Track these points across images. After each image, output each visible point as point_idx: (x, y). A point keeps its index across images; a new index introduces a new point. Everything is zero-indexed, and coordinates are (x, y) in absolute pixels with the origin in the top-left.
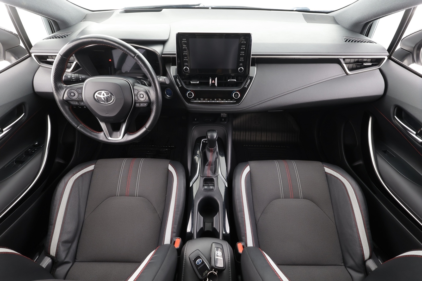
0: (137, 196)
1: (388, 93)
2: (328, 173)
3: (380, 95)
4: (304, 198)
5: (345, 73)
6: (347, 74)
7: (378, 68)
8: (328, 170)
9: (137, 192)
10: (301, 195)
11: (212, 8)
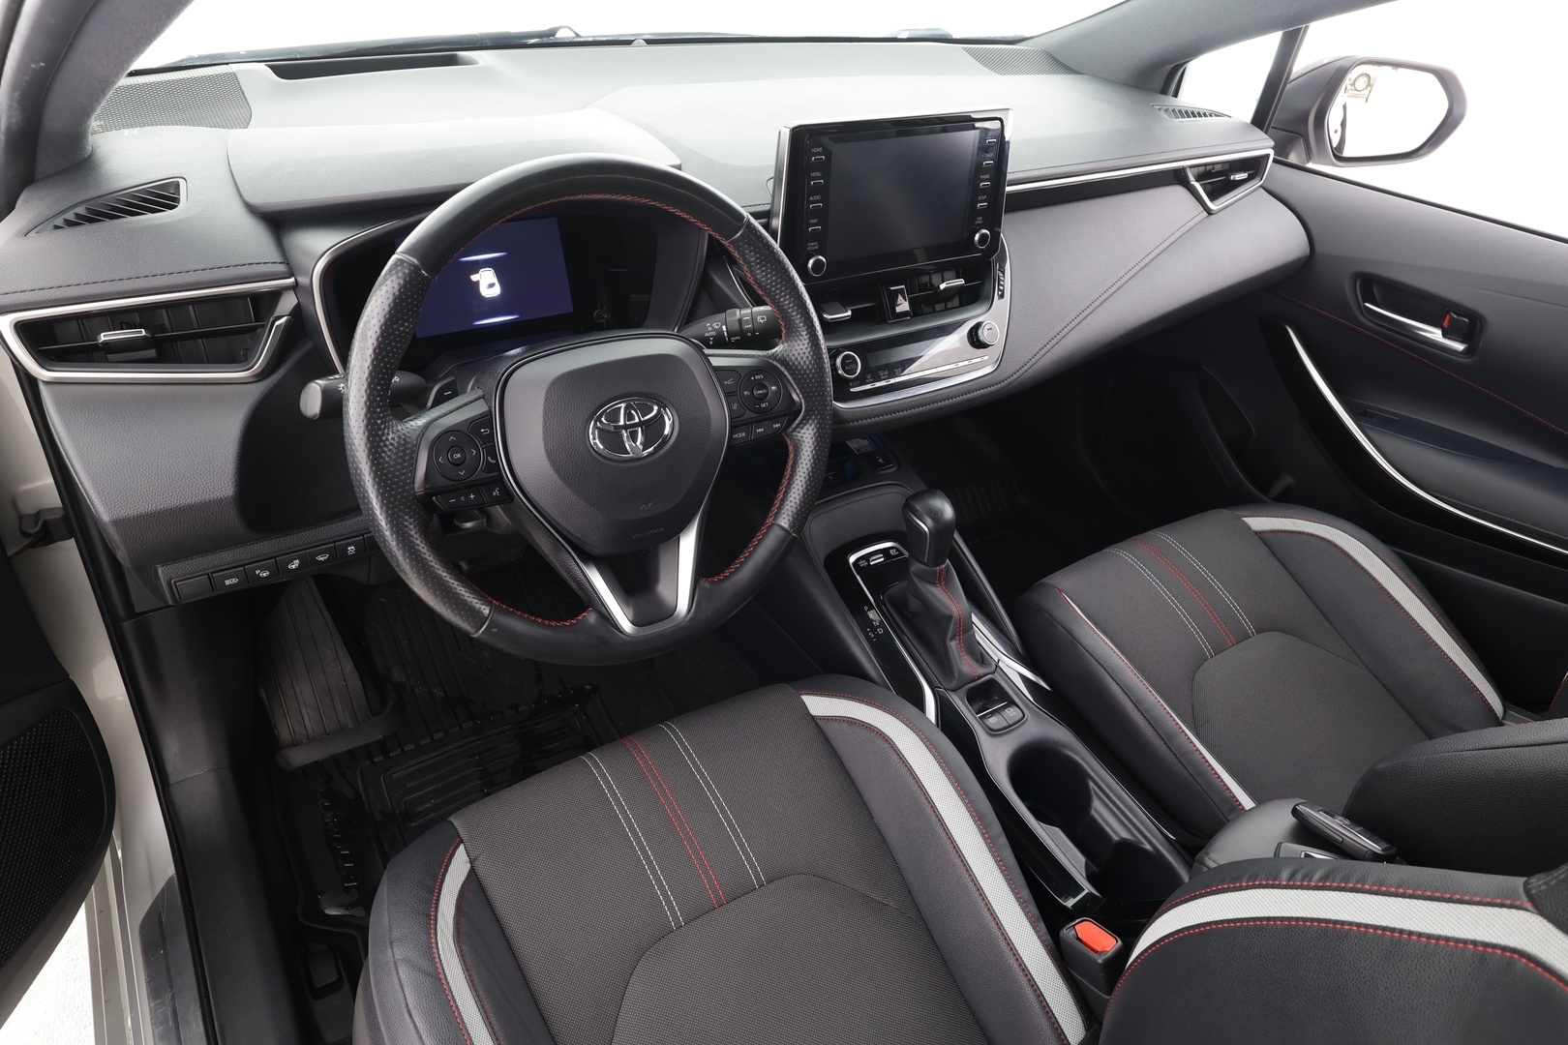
0: (761, 885)
1: (1319, 249)
2: (1264, 532)
3: (1304, 257)
4: (1260, 630)
5: (1202, 209)
6: (1209, 212)
7: (1261, 186)
8: (1259, 523)
9: (753, 867)
10: (1248, 625)
11: (649, 42)
